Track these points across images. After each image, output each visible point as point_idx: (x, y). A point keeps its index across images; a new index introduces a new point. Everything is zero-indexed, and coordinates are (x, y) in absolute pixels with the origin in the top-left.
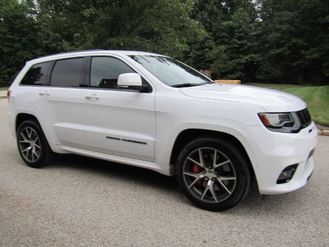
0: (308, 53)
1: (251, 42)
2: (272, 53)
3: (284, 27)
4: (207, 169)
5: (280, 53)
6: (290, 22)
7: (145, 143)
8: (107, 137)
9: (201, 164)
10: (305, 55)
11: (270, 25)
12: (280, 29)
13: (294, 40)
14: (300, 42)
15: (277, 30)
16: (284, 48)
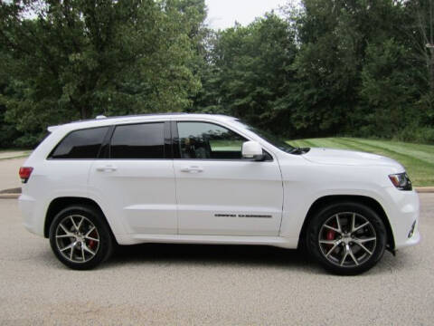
0: (275, 103)
1: (209, 91)
2: (236, 104)
3: (247, 74)
4: (343, 234)
5: (245, 104)
6: (253, 68)
7: (269, 217)
8: (216, 215)
9: (339, 230)
10: (273, 106)
11: (230, 71)
12: (242, 76)
13: (259, 89)
14: (266, 91)
15: (239, 78)
16: (249, 98)
